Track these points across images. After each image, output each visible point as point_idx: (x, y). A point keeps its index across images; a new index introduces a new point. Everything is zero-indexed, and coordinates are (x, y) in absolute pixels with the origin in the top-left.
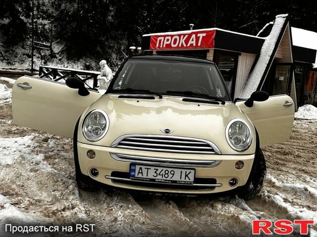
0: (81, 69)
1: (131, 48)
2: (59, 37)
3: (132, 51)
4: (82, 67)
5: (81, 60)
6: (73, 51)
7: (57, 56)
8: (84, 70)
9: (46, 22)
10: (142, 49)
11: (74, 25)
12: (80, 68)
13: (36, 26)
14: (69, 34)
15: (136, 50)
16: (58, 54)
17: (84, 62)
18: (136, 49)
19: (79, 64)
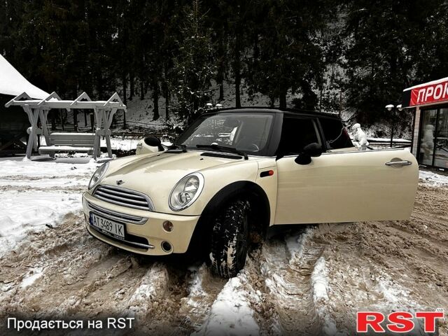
0: (372, 136)
1: (387, 106)
2: (350, 105)
3: (389, 110)
4: (373, 134)
5: (373, 126)
6: (364, 118)
7: (346, 124)
8: (375, 137)
9: (337, 91)
10: (402, 107)
11: (366, 89)
12: (370, 135)
13: (329, 96)
14: (360, 101)
15: (394, 109)
16: (347, 122)
17: (375, 128)
18: (395, 107)
19: (370, 131)
